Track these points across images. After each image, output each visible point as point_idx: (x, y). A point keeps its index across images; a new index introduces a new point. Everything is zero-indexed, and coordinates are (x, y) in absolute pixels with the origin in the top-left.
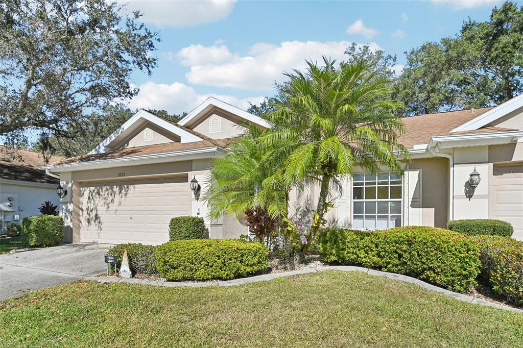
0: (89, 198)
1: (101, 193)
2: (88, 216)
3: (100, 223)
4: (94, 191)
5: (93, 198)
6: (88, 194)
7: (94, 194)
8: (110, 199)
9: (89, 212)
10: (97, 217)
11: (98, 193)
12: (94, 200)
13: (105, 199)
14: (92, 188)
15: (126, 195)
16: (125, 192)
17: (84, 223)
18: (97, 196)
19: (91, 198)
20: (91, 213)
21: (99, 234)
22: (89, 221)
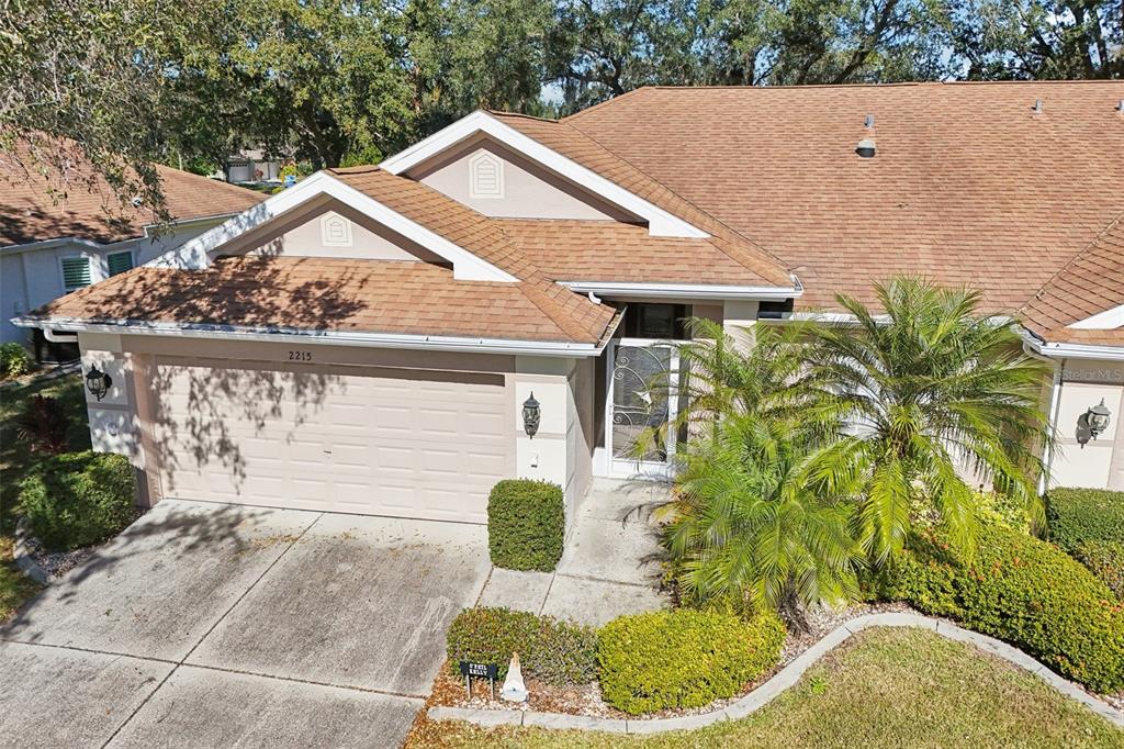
0: (193, 397)
1: (233, 389)
2: (195, 442)
3: (237, 460)
4: (207, 380)
5: (205, 398)
6: (188, 384)
7: (209, 389)
8: (267, 405)
9: (197, 430)
10: (225, 446)
11: (225, 387)
12: (211, 404)
13: (248, 404)
14: (201, 372)
15: (317, 402)
16: (314, 396)
17: (184, 457)
18: (221, 393)
19: (200, 397)
20: (203, 434)
21: (237, 487)
22: (199, 453)
